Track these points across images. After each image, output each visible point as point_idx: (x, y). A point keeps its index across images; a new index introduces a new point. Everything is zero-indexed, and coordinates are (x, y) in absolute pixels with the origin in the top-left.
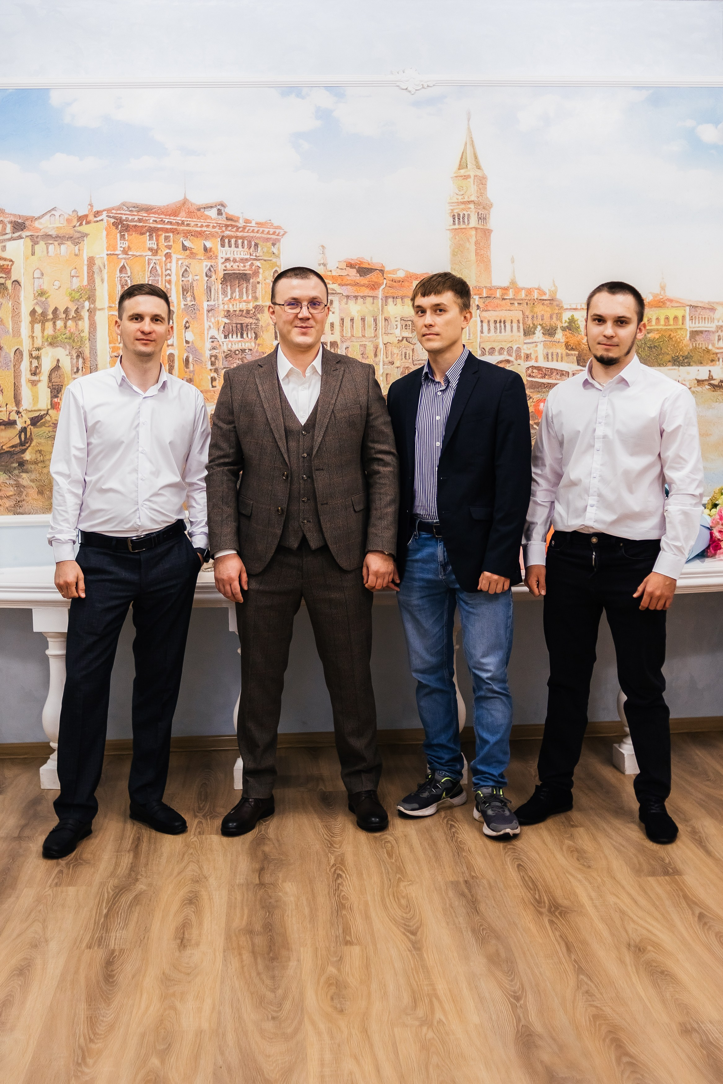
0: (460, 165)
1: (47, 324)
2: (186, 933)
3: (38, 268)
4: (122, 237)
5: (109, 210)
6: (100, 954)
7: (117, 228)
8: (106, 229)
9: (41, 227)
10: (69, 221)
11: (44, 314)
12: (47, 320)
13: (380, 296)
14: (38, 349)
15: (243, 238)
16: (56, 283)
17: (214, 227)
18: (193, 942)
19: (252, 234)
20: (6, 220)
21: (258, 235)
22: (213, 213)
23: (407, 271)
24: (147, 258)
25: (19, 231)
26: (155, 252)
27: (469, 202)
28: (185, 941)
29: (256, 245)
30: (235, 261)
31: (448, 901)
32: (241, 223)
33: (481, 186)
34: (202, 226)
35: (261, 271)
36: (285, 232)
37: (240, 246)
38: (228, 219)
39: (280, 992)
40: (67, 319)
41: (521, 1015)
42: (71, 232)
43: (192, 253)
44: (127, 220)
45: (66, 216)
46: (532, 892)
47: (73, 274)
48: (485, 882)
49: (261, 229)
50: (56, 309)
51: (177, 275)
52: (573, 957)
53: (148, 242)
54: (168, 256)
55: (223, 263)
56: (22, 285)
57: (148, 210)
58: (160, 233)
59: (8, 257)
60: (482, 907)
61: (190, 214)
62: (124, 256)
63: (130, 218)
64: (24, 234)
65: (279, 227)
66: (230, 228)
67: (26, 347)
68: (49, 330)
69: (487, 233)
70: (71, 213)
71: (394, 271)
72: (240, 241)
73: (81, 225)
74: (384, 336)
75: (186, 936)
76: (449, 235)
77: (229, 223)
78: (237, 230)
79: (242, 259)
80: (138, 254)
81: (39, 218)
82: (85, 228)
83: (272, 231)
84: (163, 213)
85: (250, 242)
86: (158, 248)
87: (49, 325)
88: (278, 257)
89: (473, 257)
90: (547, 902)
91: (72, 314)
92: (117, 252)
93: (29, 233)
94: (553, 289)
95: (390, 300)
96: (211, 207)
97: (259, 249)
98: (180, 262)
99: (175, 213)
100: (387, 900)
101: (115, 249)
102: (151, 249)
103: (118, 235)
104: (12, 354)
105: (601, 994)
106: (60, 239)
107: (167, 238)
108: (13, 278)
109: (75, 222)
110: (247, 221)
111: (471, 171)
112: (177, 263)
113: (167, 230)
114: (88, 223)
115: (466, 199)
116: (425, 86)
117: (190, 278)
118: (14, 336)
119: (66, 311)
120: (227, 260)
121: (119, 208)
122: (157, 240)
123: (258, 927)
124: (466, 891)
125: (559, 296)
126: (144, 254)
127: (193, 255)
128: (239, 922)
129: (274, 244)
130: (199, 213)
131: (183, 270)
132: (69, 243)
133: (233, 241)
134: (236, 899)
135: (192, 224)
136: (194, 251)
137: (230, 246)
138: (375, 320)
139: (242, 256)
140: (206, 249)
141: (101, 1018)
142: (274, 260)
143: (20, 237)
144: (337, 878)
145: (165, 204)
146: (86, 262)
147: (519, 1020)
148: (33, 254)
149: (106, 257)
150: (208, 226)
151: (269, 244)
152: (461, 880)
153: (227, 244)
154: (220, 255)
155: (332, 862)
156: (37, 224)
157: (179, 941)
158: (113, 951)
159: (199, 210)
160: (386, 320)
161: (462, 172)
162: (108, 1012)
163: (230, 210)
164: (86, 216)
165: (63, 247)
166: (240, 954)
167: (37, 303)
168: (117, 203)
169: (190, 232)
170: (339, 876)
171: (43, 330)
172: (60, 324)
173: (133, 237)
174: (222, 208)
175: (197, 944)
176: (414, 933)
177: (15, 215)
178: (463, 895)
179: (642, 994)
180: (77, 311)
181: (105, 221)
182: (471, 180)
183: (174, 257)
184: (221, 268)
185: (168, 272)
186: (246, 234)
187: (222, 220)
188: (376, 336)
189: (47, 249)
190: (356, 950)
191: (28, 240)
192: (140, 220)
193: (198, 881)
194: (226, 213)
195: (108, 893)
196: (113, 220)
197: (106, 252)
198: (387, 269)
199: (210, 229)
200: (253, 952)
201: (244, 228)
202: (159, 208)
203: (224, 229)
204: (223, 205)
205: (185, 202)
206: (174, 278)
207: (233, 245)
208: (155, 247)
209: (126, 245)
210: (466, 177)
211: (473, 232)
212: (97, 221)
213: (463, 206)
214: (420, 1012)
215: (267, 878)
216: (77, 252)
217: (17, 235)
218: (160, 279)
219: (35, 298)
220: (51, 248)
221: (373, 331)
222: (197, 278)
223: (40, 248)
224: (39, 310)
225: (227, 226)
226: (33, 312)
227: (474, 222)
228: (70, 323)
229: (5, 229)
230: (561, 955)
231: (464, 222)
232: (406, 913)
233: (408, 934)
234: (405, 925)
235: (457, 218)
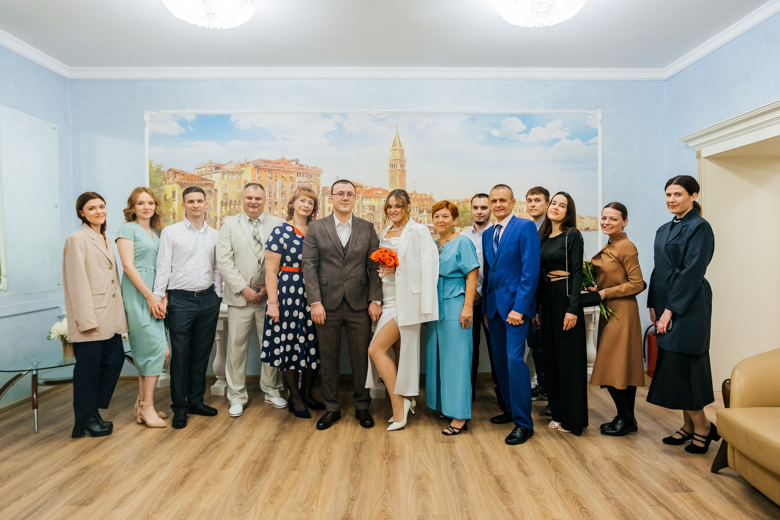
0: (393, 145)
1: (227, 206)
2: (229, 462)
3: (224, 185)
4: (258, 172)
5: (253, 162)
6: (187, 470)
7: (256, 169)
8: (252, 169)
9: (226, 168)
10: (237, 166)
11: (226, 203)
12: (228, 205)
13: (361, 197)
14: (224, 216)
15: (306, 173)
16: (232, 190)
17: (294, 169)
18: (229, 466)
19: (309, 172)
20: (213, 165)
21: (312, 172)
22: (294, 163)
23: (371, 187)
24: (267, 181)
25: (217, 170)
26: (271, 178)
27: (397, 159)
28: (226, 465)
29: (311, 176)
30: (302, 182)
31: (348, 451)
32: (305, 167)
33: (402, 153)
34: (289, 168)
35: (313, 186)
36: (323, 171)
37: (304, 176)
38: (300, 166)
39: (252, 492)
40: (235, 205)
41: (350, 508)
42: (238, 170)
43: (285, 179)
44: (260, 166)
45: (236, 164)
46: (386, 448)
47: (238, 186)
48: (368, 443)
49: (313, 170)
50: (231, 201)
51: (279, 187)
52: (388, 480)
53: (268, 175)
54: (276, 180)
55: (297, 183)
56: (218, 191)
57: (268, 162)
58: (273, 171)
59: (213, 180)
60: (361, 455)
61: (285, 164)
62: (259, 180)
63: (261, 165)
64: (220, 171)
65: (320, 169)
66: (300, 169)
67: (219, 216)
68: (228, 209)
69: (404, 172)
70: (238, 163)
71: (366, 187)
72: (304, 175)
73: (242, 167)
74: (362, 213)
75: (228, 464)
76: (389, 172)
77: (300, 167)
78: (303, 170)
79: (305, 182)
80: (264, 179)
81: (226, 165)
82: (243, 169)
83: (317, 170)
84: (274, 163)
85: (308, 175)
86: (272, 177)
87: (228, 207)
88: (320, 181)
89: (398, 181)
90: (390, 453)
91: (237, 202)
92: (255, 179)
93: (221, 171)
94: (431, 194)
95: (364, 199)
96: (293, 161)
97: (312, 178)
98: (280, 183)
99: (279, 163)
100: (323, 450)
101: (255, 177)
102: (269, 177)
103: (256, 172)
104: (213, 218)
105: (391, 499)
106: (233, 173)
107: (276, 173)
108: (215, 188)
109: (239, 166)
110: (307, 167)
111: (398, 147)
112: (279, 183)
113: (275, 170)
114: (245, 167)
115: (396, 158)
116: (379, 114)
117: (284, 189)
118: (214, 211)
119: (235, 201)
120: (299, 182)
121: (257, 161)
122: (272, 174)
123: (260, 461)
124: (358, 447)
125: (433, 197)
126: (266, 179)
127: (286, 180)
128: (254, 458)
129: (318, 176)
130: (288, 163)
131: (282, 185)
132: (237, 175)
133: (302, 174)
134: (259, 447)
135: (286, 167)
136: (286, 178)
137: (300, 176)
138: (358, 206)
139: (305, 180)
140: (291, 177)
141: (167, 501)
142: (318, 182)
143: (218, 172)
144: (307, 439)
145: (275, 160)
146: (243, 182)
147: (348, 511)
148: (223, 179)
149: (251, 180)
150: (292, 168)
151: (316, 176)
152: (359, 441)
153: (299, 176)
154: (297, 180)
155: (310, 431)
156: (224, 167)
157: (223, 466)
158: (193, 469)
159: (288, 162)
160: (363, 206)
161: (394, 147)
162: (171, 499)
163: (301, 162)
164: (244, 164)
165: (234, 176)
166: (245, 473)
167: (224, 198)
168: (256, 159)
169: (285, 171)
170: (309, 438)
171: (226, 209)
172: (232, 206)
173: (263, 172)
174: (298, 161)
175: (230, 467)
176: (325, 466)
177: (216, 163)
178: (356, 449)
179: (409, 500)
180: (239, 201)
181: (251, 166)
182: (398, 151)
183: (278, 180)
184: (297, 185)
185: (276, 186)
186: (307, 172)
187: (298, 166)
188: (359, 213)
189: (228, 177)
190: (296, 473)
191: (221, 173)
192: (265, 166)
193: (248, 438)
194: (299, 164)
195: (208, 442)
196: (254, 166)
197: (251, 178)
198: (363, 186)
199: (293, 170)
200: (251, 472)
201: (306, 169)
202: (273, 161)
203: (298, 169)
204: (298, 160)
205: (283, 159)
206: (278, 189)
207: (302, 176)
208: (271, 176)
209: (259, 175)
210: (396, 150)
211: (398, 172)
212: (248, 166)
213: (394, 161)
214: (306, 505)
215: (278, 438)
216: (240, 178)
217: (216, 171)
218: (272, 189)
219: (223, 196)
220: (230, 176)
221: (357, 211)
222: (287, 189)
223: (226, 176)
224: (224, 201)
225: (299, 168)
226: (222, 202)
227: (399, 167)
228: (236, 206)
229: (212, 169)
230: (383, 479)
231: (395, 167)
232: (327, 456)
233: (322, 466)
234: (324, 462)
235: (392, 166)
